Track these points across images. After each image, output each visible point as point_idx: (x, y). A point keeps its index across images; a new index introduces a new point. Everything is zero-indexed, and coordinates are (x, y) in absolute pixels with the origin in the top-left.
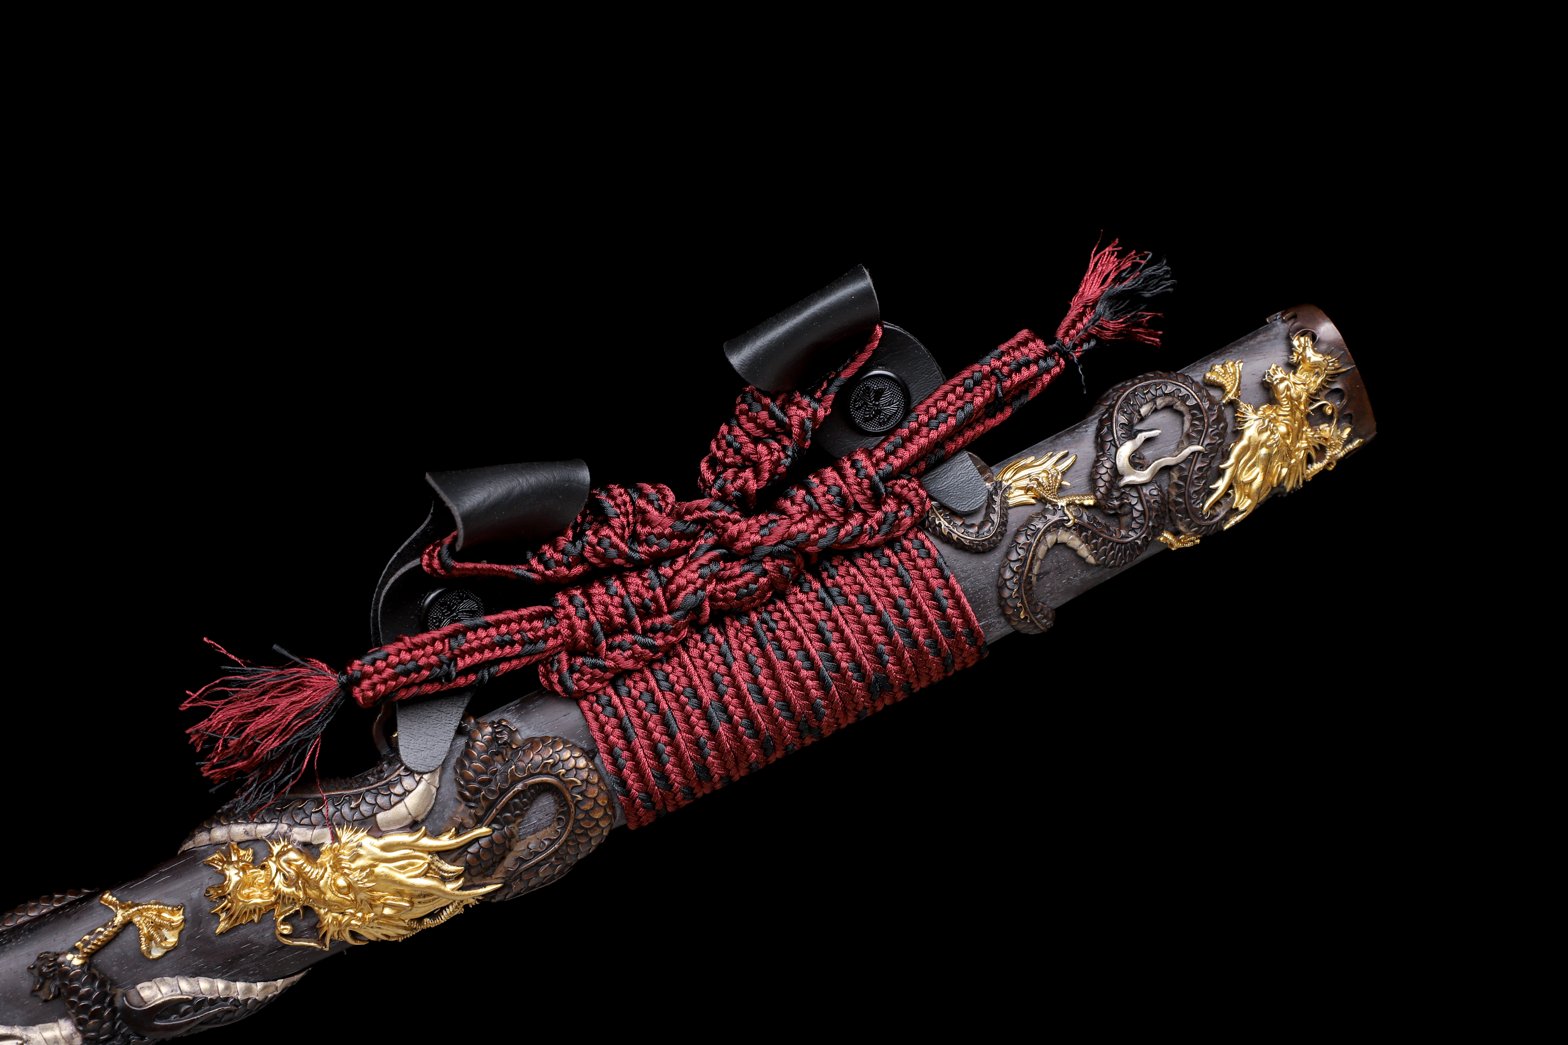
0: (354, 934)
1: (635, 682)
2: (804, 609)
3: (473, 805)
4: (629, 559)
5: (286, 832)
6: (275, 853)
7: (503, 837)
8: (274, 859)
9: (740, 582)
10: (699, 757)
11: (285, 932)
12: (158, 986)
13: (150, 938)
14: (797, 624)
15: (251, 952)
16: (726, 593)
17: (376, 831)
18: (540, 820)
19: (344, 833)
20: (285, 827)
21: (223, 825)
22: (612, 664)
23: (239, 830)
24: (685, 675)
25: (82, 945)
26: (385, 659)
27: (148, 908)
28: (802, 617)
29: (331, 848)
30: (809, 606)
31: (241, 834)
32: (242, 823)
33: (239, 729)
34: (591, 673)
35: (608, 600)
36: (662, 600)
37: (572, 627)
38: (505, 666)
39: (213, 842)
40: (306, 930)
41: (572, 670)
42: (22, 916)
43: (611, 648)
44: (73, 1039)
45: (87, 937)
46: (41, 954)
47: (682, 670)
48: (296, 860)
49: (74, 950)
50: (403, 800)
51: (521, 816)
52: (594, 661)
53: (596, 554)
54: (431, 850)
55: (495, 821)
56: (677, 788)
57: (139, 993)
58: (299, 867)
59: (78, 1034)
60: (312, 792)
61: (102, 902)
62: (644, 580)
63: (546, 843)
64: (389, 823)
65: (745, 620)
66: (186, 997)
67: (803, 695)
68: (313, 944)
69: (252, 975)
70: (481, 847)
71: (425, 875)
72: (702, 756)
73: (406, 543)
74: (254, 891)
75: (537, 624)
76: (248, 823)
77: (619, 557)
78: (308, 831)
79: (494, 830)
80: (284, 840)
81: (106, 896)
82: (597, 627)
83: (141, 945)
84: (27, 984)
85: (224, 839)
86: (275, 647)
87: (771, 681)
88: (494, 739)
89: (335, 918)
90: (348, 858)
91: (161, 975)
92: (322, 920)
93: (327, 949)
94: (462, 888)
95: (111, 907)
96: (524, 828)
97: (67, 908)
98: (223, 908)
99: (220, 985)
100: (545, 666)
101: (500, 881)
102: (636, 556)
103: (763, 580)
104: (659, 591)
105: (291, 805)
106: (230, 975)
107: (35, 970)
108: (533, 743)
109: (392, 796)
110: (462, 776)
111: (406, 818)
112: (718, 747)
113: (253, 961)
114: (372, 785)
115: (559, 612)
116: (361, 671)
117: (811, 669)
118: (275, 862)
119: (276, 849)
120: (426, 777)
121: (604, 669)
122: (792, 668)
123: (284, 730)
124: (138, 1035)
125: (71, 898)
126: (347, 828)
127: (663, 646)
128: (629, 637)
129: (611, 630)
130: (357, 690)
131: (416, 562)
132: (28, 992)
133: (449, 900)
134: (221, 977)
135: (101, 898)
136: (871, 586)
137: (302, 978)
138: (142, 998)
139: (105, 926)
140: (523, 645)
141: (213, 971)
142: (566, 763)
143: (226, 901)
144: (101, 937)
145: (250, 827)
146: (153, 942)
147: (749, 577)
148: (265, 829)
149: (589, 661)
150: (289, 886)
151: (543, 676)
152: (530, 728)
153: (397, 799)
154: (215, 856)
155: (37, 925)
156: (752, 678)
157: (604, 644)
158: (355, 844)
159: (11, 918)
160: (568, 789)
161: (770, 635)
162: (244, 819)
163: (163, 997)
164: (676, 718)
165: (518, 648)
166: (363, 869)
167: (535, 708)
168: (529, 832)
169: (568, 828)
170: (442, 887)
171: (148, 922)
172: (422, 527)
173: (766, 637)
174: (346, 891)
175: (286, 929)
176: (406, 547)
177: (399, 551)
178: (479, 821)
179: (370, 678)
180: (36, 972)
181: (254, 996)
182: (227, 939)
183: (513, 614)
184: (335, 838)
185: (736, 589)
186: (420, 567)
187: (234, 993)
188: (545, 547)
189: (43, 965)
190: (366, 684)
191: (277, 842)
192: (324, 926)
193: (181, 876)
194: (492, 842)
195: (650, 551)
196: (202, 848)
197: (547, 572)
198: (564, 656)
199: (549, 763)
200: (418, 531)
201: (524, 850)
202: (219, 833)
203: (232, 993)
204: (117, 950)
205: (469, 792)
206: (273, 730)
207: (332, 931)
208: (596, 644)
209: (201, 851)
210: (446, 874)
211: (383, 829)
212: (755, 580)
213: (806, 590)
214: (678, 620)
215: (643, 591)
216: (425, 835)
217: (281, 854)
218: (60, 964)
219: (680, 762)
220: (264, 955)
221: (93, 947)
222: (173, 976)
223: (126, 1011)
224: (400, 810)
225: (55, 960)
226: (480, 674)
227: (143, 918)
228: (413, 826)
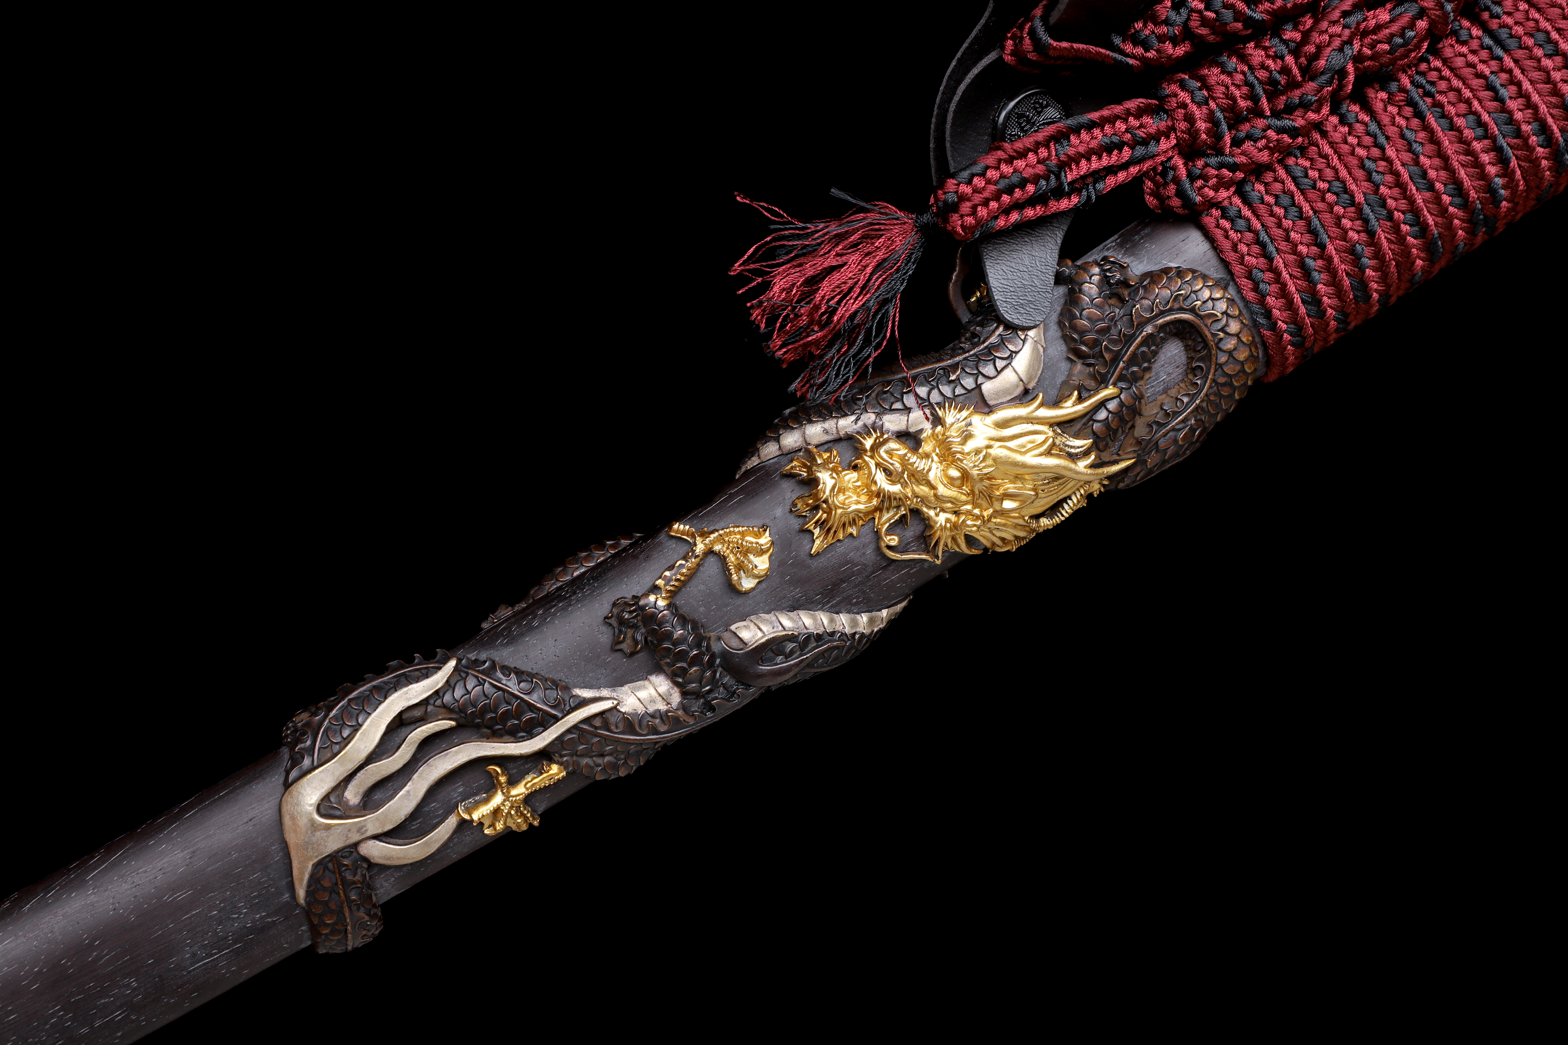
0: (970, 540)
1: (1266, 185)
2: (1467, 62)
3: (1092, 361)
4: (1248, 22)
5: (875, 422)
6: (868, 446)
7: (1133, 397)
8: (869, 454)
9: (1395, 28)
10: (1356, 269)
11: (893, 543)
12: (755, 624)
13: (740, 567)
14: (1461, 84)
15: (853, 574)
16: (1376, 46)
17: (985, 406)
18: (1169, 374)
19: (947, 412)
20: (873, 417)
21: (793, 428)
22: (1243, 159)
23: (816, 431)
24: (1328, 165)
25: (663, 582)
26: (983, 174)
27: (730, 532)
28: (1467, 72)
29: (933, 434)
30: (1472, 58)
31: (819, 434)
32: (818, 421)
33: (806, 296)
34: (1217, 176)
35: (1228, 80)
36: (1295, 71)
37: (1190, 119)
38: (1111, 182)
39: (785, 451)
40: (912, 542)
41: (1192, 178)
42: (577, 568)
43: (1237, 143)
44: (671, 695)
45: (667, 573)
46: (618, 600)
47: (1324, 161)
48: (897, 450)
49: (655, 589)
50: (1010, 364)
51: (1149, 369)
52: (1219, 159)
53: (1205, 22)
54: (1052, 421)
55: (1121, 378)
56: (1331, 314)
57: (735, 633)
58: (903, 458)
59: (676, 689)
60: (894, 373)
61: (673, 534)
62: (1266, 49)
63: (1186, 400)
64: (998, 394)
65: (1394, 86)
66: (790, 633)
67: (1478, 173)
68: (924, 557)
69: (857, 604)
70: (1110, 412)
71: (1048, 453)
72: (1360, 268)
73: (965, 45)
74: (850, 497)
75: (1147, 120)
76: (825, 420)
77: (1236, 20)
78: (902, 417)
79: (1122, 389)
80: (875, 432)
81: (676, 526)
82: (1219, 115)
83: (731, 574)
84: (605, 637)
85: (798, 444)
86: (834, 191)
87: (1438, 159)
88: (1105, 280)
89: (947, 520)
90: (959, 439)
91: (755, 613)
92: (932, 524)
93: (938, 562)
94: (1093, 466)
95: (685, 537)
96: (1152, 387)
97: (630, 549)
98: (816, 523)
99: (824, 618)
100: (1152, 180)
101: (1131, 456)
102: (1257, 16)
103: (1422, 24)
104: (1289, 59)
105: (873, 391)
106: (832, 606)
107: (613, 619)
108: (1153, 277)
109: (997, 360)
110: (1074, 328)
111: (1017, 386)
112: (1378, 255)
113: (856, 586)
114: (969, 351)
115: (1169, 102)
116: (956, 192)
117: (1486, 137)
118: (872, 457)
119: (868, 443)
120: (1031, 333)
121: (1233, 168)
122: (1461, 140)
123: (863, 288)
124: (743, 684)
125: (625, 542)
126: (950, 407)
127: (1305, 126)
128: (1260, 123)
129: (1236, 119)
130: (955, 217)
131: (992, 56)
132: (609, 646)
133: (1079, 481)
134: (821, 609)
135: (671, 528)
136: (1548, 20)
137: (905, 608)
138: (741, 639)
139: (685, 558)
140: (1132, 148)
141: (812, 603)
142: (1199, 293)
143: (821, 512)
144: (684, 571)
145: (830, 424)
146: (742, 571)
147: (1404, 20)
148: (846, 424)
149: (1213, 161)
150: (893, 483)
151: (1151, 195)
152: (1144, 261)
153: (1004, 363)
154: (793, 464)
155: (599, 574)
156: (1413, 159)
157: (1228, 139)
158: (964, 423)
159: (564, 572)
160: (1206, 325)
161: (1429, 100)
162: (819, 417)
163: (765, 635)
164: (1322, 223)
165: (1126, 153)
166: (977, 452)
167: (1142, 238)
168: (1159, 392)
169: (1210, 377)
170: (1072, 466)
171: (734, 547)
172: (982, 21)
173: (1424, 105)
174: (958, 482)
175: (893, 540)
176: (967, 48)
177: (959, 55)
178: (1102, 381)
179: (969, 200)
180: (613, 621)
181: (860, 629)
182: (822, 561)
183: (1118, 109)
184: (937, 421)
185: (1389, 40)
186: (1000, 59)
187: (840, 626)
188: (1139, 25)
189: (623, 611)
190: (966, 207)
191: (867, 435)
192: (935, 532)
193: (757, 494)
194: (1122, 404)
195: (1272, 9)
196: (771, 461)
197: (1149, 55)
198: (1179, 162)
199: (1182, 294)
200: (978, 27)
201: (1157, 413)
202: (791, 439)
203: (837, 626)
204: (702, 587)
205: (1086, 345)
206: (850, 289)
207: (945, 537)
208: (1219, 137)
209: (771, 464)
210: (1073, 451)
211: (991, 403)
212: (1412, 26)
213: (1464, 38)
214: (1324, 87)
215: (1270, 63)
216: (1042, 405)
217: (875, 447)
218: (643, 608)
219: (1334, 281)
220: (868, 577)
221: (676, 584)
222: (769, 612)
223: (726, 655)
224: (1008, 377)
225: (637, 603)
226: (1084, 193)
227: (726, 545)
228: (1025, 395)
